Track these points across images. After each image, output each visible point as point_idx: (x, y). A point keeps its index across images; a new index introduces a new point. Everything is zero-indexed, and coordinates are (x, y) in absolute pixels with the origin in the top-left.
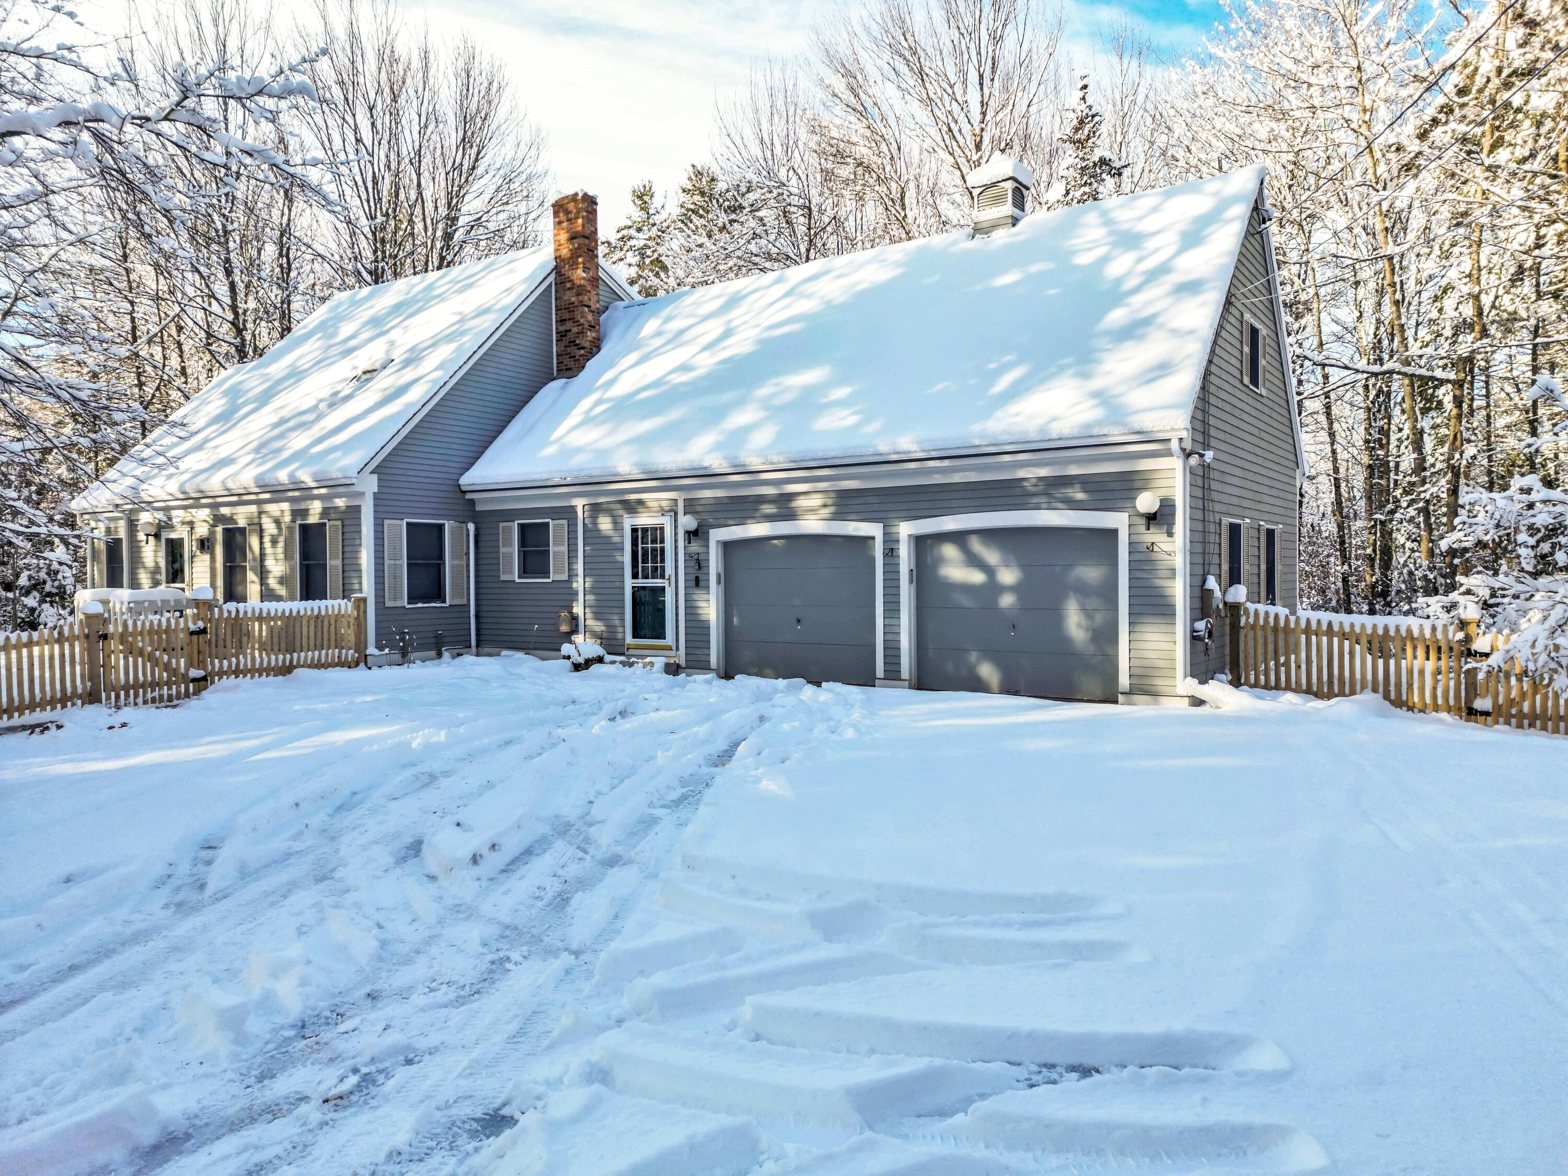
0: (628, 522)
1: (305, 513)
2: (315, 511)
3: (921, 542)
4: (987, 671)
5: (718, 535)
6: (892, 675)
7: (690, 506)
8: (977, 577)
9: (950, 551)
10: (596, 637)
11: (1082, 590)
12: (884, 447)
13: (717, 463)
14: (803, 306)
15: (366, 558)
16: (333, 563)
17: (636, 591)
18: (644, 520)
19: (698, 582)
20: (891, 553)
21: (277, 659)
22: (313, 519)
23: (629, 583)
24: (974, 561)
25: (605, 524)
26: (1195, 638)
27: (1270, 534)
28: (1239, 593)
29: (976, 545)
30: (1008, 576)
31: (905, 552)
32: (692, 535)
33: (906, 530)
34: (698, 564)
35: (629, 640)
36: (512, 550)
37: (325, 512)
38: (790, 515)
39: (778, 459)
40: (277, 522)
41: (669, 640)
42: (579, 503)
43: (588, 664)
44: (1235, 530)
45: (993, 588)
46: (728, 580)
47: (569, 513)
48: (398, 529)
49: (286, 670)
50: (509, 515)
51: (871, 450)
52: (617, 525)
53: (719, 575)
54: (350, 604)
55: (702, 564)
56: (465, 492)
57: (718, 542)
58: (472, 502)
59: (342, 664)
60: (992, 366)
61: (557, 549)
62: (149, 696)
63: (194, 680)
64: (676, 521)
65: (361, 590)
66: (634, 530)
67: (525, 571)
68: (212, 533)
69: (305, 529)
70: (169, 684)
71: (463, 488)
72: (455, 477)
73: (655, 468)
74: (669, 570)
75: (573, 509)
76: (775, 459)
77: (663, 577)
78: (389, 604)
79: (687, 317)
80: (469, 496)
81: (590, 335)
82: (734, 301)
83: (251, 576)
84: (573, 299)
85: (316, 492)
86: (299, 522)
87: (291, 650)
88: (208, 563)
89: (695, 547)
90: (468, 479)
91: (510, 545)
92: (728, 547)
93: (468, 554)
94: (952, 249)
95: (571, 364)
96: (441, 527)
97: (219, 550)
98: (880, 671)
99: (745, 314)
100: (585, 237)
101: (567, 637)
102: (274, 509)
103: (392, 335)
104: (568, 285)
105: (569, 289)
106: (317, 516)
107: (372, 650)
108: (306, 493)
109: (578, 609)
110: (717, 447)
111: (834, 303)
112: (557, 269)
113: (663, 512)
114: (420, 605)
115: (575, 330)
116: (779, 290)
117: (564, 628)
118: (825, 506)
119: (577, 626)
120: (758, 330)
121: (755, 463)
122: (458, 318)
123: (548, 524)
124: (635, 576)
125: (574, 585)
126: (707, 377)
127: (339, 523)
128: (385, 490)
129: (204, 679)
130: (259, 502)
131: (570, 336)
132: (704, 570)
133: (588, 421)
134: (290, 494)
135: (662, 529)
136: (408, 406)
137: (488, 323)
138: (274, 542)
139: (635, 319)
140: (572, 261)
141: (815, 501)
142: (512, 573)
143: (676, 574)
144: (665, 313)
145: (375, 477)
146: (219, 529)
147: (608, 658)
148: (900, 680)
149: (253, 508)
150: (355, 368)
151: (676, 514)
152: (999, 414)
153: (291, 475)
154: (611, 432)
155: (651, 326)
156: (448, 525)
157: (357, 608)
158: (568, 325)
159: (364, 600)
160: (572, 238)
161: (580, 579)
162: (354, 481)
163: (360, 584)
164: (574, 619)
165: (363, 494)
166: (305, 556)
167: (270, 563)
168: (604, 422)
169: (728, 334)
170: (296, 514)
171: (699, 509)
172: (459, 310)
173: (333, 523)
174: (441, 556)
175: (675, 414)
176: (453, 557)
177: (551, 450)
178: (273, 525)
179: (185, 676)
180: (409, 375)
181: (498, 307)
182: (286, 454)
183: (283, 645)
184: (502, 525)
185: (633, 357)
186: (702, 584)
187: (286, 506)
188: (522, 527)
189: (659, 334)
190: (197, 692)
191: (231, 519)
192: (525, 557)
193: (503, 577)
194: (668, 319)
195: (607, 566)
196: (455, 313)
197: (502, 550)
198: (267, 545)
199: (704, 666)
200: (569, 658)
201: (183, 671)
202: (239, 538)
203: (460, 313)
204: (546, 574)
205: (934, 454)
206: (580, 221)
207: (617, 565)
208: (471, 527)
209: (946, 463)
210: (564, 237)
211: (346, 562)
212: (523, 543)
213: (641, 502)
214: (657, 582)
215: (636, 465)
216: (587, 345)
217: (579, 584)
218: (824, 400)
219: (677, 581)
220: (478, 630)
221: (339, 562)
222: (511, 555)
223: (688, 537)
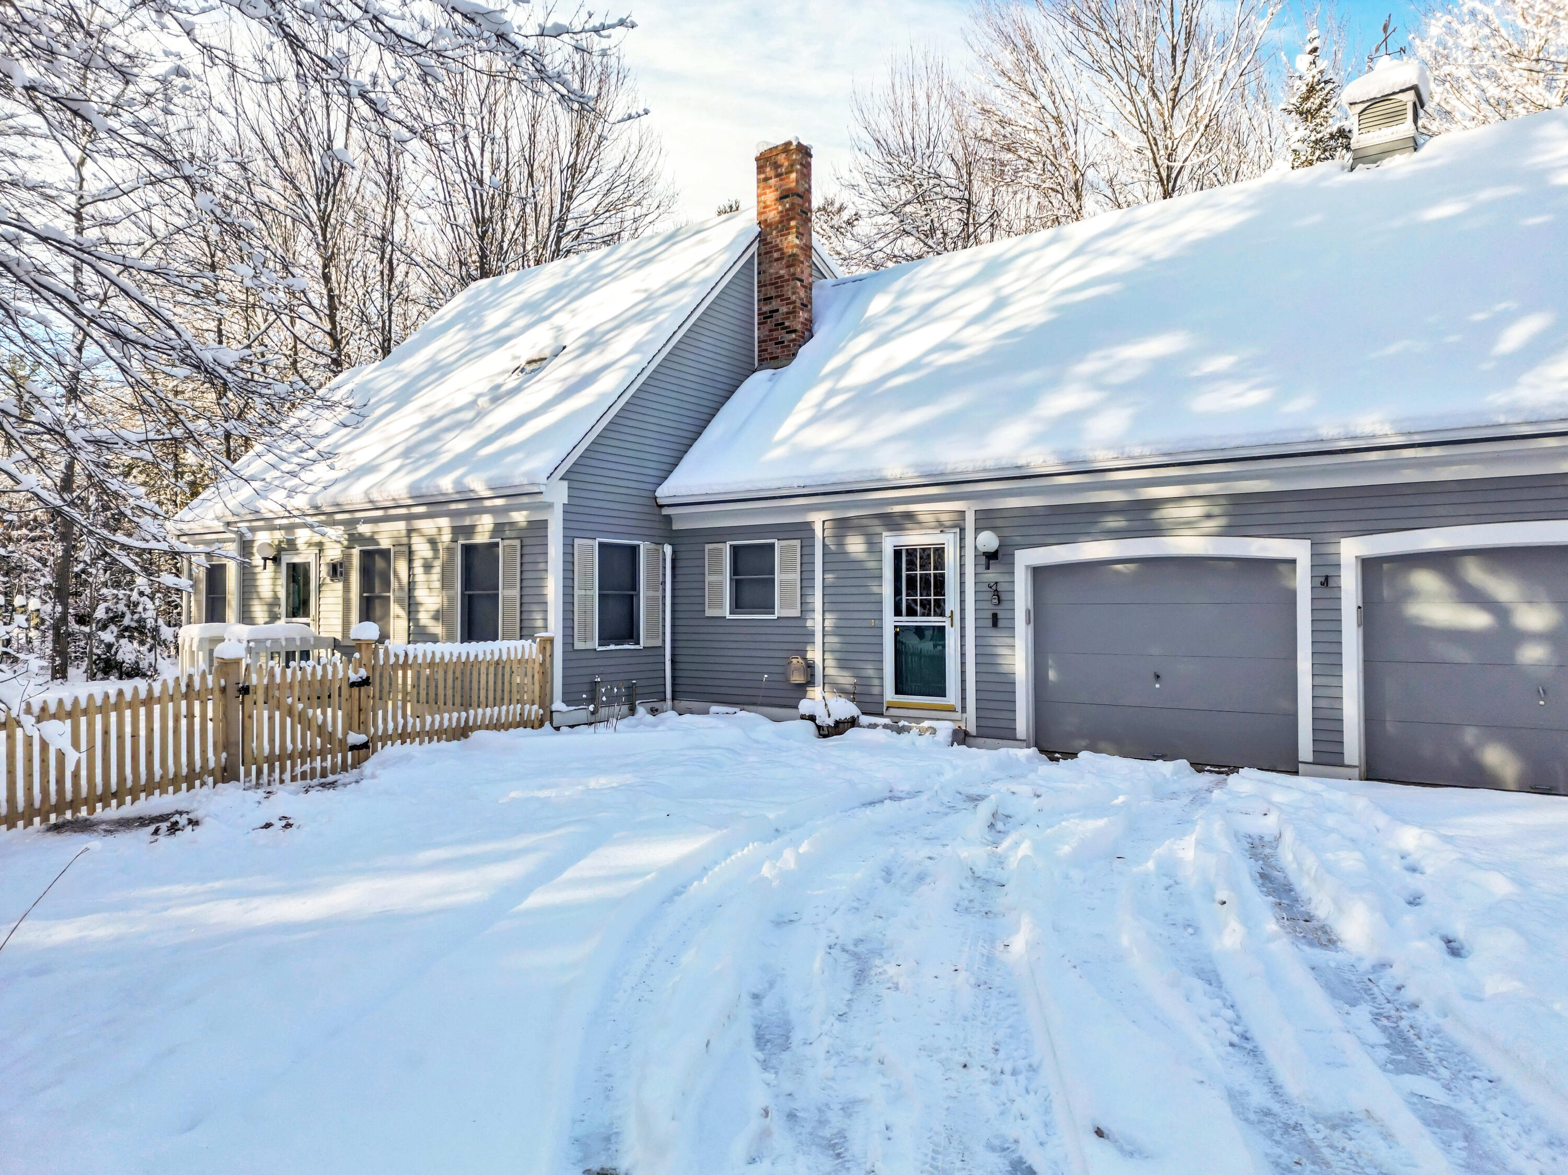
0: (889, 542)
1: (470, 530)
2: (484, 527)
3: (1375, 568)
4: (1497, 757)
5: (1026, 559)
6: (1328, 758)
7: (986, 520)
8: (1477, 619)
9: (1426, 580)
10: (842, 691)
14: (1107, 265)
15: (553, 588)
16: (508, 593)
17: (902, 633)
18: (914, 538)
19: (996, 621)
20: (1324, 583)
21: (451, 718)
22: (482, 537)
23: (889, 622)
24: (1470, 596)
25: (856, 545)
29: (1475, 573)
30: (1531, 619)
31: (1349, 581)
32: (991, 556)
33: (1352, 549)
34: (997, 597)
35: (889, 695)
36: (722, 578)
37: (498, 529)
38: (1155, 530)
39: (1142, 451)
40: (433, 542)
41: (952, 698)
42: (818, 519)
43: (840, 727)
45: (1504, 635)
46: (1037, 617)
47: (803, 531)
48: (590, 551)
49: (462, 732)
50: (719, 535)
51: (1306, 436)
52: (874, 547)
53: (1028, 612)
54: (535, 646)
55: (1003, 597)
56: (661, 506)
57: (1027, 567)
58: (668, 519)
59: (524, 723)
60: (1479, 317)
61: (786, 577)
62: (298, 770)
63: (353, 748)
64: (962, 539)
65: (546, 628)
66: (897, 554)
67: (738, 605)
68: (347, 556)
69: (468, 550)
70: (322, 753)
71: (660, 502)
72: (650, 487)
73: (941, 468)
74: (951, 602)
75: (807, 527)
76: (1137, 451)
77: (942, 614)
78: (579, 645)
79: (931, 288)
80: (665, 511)
81: (802, 315)
82: (993, 268)
83: (396, 609)
84: (782, 272)
85: (488, 503)
86: (461, 542)
87: (466, 705)
88: (340, 593)
89: (991, 576)
90: (665, 492)
91: (720, 572)
92: (1038, 573)
93: (664, 583)
94: (1324, 184)
95: (778, 352)
96: (634, 550)
97: (355, 577)
98: (1305, 748)
99: (1017, 280)
100: (799, 195)
101: (801, 689)
102: (427, 526)
103: (558, 320)
104: (776, 255)
105: (777, 260)
106: (487, 535)
107: (558, 705)
108: (474, 503)
109: (815, 654)
110: (1037, 439)
111: (1157, 257)
112: (762, 238)
113: (942, 527)
114: (612, 647)
115: (784, 309)
116: (1056, 253)
117: (797, 678)
118: (1209, 516)
119: (813, 675)
120: (1044, 298)
121: (1102, 458)
122: (643, 296)
123: (772, 545)
124: (898, 612)
125: (809, 623)
126: (989, 354)
127: (517, 543)
128: (576, 501)
129: (365, 746)
130: (409, 518)
131: (778, 317)
132: (1005, 605)
133: (820, 416)
134: (453, 506)
135: (940, 551)
136: (603, 396)
137: (687, 299)
138: (428, 567)
139: (854, 297)
140: (782, 226)
141: (1193, 510)
142: (721, 606)
143: (962, 610)
144: (897, 285)
145: (565, 484)
146: (356, 552)
147: (865, 720)
148: (1342, 765)
149: (401, 525)
150: (515, 358)
151: (962, 530)
152: (1528, 378)
153: (458, 482)
154: (860, 429)
155: (879, 304)
156: (644, 547)
157: (543, 650)
158: (775, 304)
159: (551, 641)
160: (782, 198)
161: (818, 616)
162: (542, 489)
163: (545, 620)
164: (810, 667)
165: (550, 506)
166: (467, 583)
167: (421, 594)
168: (848, 416)
169: (1000, 303)
170: (457, 531)
171: (999, 523)
172: (643, 287)
173: (507, 542)
174: (634, 584)
175: (953, 402)
176: (648, 587)
177: (778, 453)
178: (427, 546)
179: (342, 742)
180: (592, 362)
181: (696, 279)
182: (444, 458)
183: (458, 700)
184: (708, 547)
185: (865, 339)
186: (1001, 623)
187: (444, 522)
188: (735, 550)
189: (894, 310)
190: (357, 764)
191: (372, 540)
192: (737, 586)
193: (709, 613)
194: (902, 294)
195: (862, 598)
196: (637, 291)
197: (708, 578)
198: (418, 570)
199: (1006, 735)
200: (812, 718)
201: (340, 735)
202: (379, 563)
203: (645, 291)
204: (770, 608)
205: (1418, 439)
206: (793, 176)
207: (873, 599)
208: (668, 549)
209: (1435, 452)
210: (771, 196)
211: (525, 592)
212: (735, 571)
213: (909, 517)
214: (933, 621)
215: (916, 466)
216: (799, 327)
217: (816, 622)
218: (1195, 374)
219: (962, 619)
220: (674, 678)
221: (516, 592)
222: (720, 584)
223: (983, 560)
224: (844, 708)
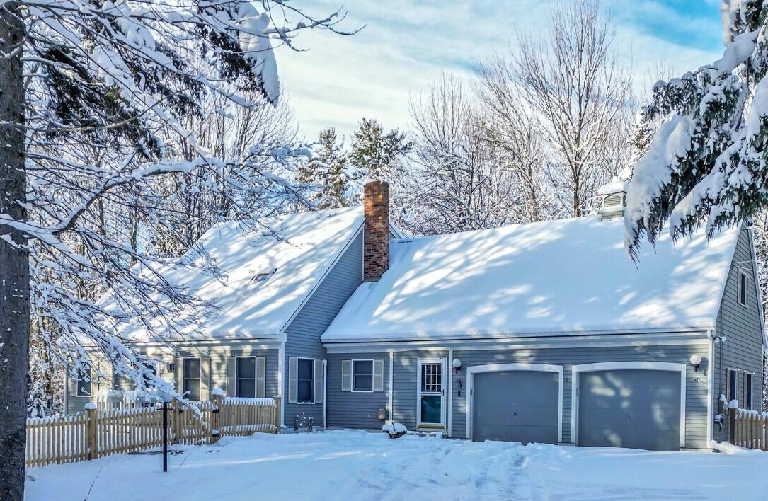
0: (420, 362)
1: (240, 352)
2: (247, 351)
3: (582, 376)
4: (613, 438)
5: (471, 370)
6: (566, 441)
7: (456, 355)
8: (610, 393)
9: (596, 380)
10: (400, 421)
11: (663, 400)
12: (565, 328)
13: (473, 332)
14: (508, 251)
15: (280, 377)
16: (259, 379)
17: (424, 398)
18: (429, 361)
19: (460, 393)
20: (567, 380)
21: (244, 427)
22: (245, 356)
23: (419, 394)
24: (609, 385)
25: (405, 362)
26: (715, 422)
27: (749, 376)
28: (735, 404)
29: (610, 378)
30: (625, 393)
31: (574, 380)
32: (458, 369)
33: (575, 369)
34: (460, 384)
35: (419, 423)
36: (349, 376)
37: (254, 352)
38: (513, 360)
40: (221, 356)
41: (443, 423)
42: (391, 352)
43: (398, 435)
44: (733, 373)
45: (618, 398)
46: (475, 393)
47: (385, 356)
48: (294, 361)
49: (249, 433)
50: (348, 356)
51: (561, 330)
52: (413, 363)
53: (471, 390)
54: (274, 401)
55: (462, 384)
56: (323, 343)
57: (471, 373)
58: (325, 348)
59: (270, 432)
60: (619, 291)
61: (377, 375)
62: (197, 442)
63: (214, 435)
64: (448, 362)
65: (277, 394)
66: (423, 367)
67: (356, 386)
68: (176, 361)
69: (239, 360)
70: (204, 437)
71: (322, 341)
72: (319, 335)
73: (439, 335)
74: (443, 386)
75: (387, 354)
76: (508, 332)
77: (439, 390)
78: (290, 401)
79: (440, 251)
80: (324, 346)
81: (384, 259)
82: (467, 244)
83: (202, 385)
84: (375, 239)
85: (251, 341)
86: (236, 357)
87: (250, 423)
88: (173, 377)
89: (458, 376)
90: (324, 337)
91: (348, 372)
92: (476, 375)
93: (323, 376)
95: (373, 274)
96: (311, 362)
97: (180, 371)
98: (560, 438)
99: (476, 252)
100: (383, 205)
101: (383, 421)
102: (220, 349)
104: (373, 231)
105: (373, 233)
106: (249, 354)
107: (282, 425)
108: (245, 341)
109: (389, 407)
110: (472, 325)
111: (528, 250)
112: (366, 223)
113: (440, 356)
114: (303, 403)
115: (376, 256)
116: (491, 241)
117: (381, 417)
118: (531, 356)
119: (388, 416)
120: (484, 263)
121: (495, 333)
122: (311, 247)
123: (372, 361)
124: (423, 390)
125: (387, 394)
126: (458, 286)
127: (264, 358)
128: (290, 341)
129: (217, 435)
130: (209, 346)
131: (373, 259)
132: (463, 388)
133: (393, 307)
134: (233, 342)
135: (439, 366)
136: (300, 296)
137: (334, 252)
138: (219, 366)
139: (407, 250)
140: (375, 217)
141: (526, 354)
142: (349, 387)
143: (447, 389)
144: (426, 247)
145: (286, 334)
146: (181, 359)
147: (409, 432)
148: (571, 442)
149: (205, 348)
150: (251, 272)
151: (448, 358)
152: (625, 315)
153: (238, 332)
154: (409, 315)
155: (418, 255)
156: (315, 361)
157: (277, 403)
158: (372, 253)
159: (280, 399)
160: (376, 205)
161: (391, 392)
162: (278, 336)
163: (277, 390)
164: (387, 412)
165: (280, 343)
166: (239, 375)
167: (215, 378)
168: (402, 309)
169: (468, 263)
170: (233, 352)
171: (460, 356)
172: (311, 242)
173: (259, 358)
174: (311, 377)
175: (445, 306)
176: (317, 378)
177: (374, 322)
178: (219, 358)
179: (210, 433)
180: (292, 279)
181: (337, 242)
182: (229, 320)
183: (247, 422)
184: (343, 361)
185: (411, 273)
186: (461, 394)
187: (227, 348)
188: (355, 363)
189: (425, 260)
190: (215, 441)
191: (189, 353)
192: (356, 378)
193: (343, 390)
194: (428, 252)
195: (409, 384)
196: (308, 244)
197: (343, 375)
198: (214, 368)
199: (463, 437)
200: (388, 432)
201: (209, 430)
202: (192, 364)
203: (313, 244)
204: (370, 388)
205: (592, 333)
206: (381, 196)
207: (413, 384)
208: (325, 362)
209: (598, 338)
210: (370, 204)
211: (267, 379)
212: (355, 372)
213: (427, 351)
214: (436, 393)
215: (428, 333)
216: (383, 264)
217: (390, 393)
218: (531, 303)
219: (447, 393)
220: (327, 417)
221: (263, 379)
222: (349, 378)
223: (455, 370)
224: (400, 427)
